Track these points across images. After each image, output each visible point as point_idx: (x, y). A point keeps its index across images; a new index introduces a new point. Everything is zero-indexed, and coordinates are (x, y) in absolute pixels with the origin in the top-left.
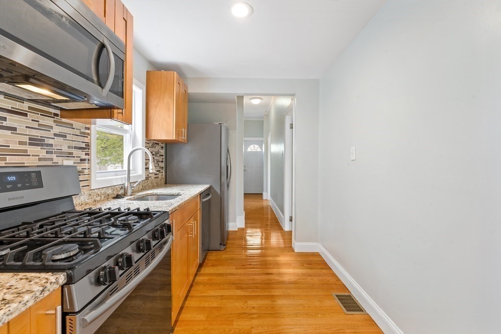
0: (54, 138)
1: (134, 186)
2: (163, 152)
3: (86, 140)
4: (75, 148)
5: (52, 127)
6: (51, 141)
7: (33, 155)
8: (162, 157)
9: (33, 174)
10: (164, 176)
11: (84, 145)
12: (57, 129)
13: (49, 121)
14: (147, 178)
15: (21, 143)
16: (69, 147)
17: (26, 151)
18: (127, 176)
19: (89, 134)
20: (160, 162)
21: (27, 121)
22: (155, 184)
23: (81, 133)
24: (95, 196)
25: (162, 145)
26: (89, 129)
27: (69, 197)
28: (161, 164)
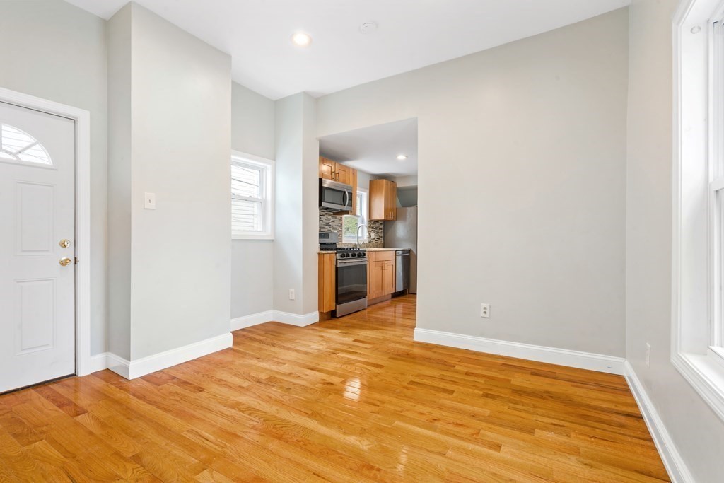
2: (381, 227)
8: (381, 230)
10: (382, 241)
11: (340, 225)
12: (332, 219)
13: (330, 217)
14: (370, 242)
16: (336, 226)
19: (342, 221)
25: (381, 223)
27: (335, 243)
28: (380, 234)
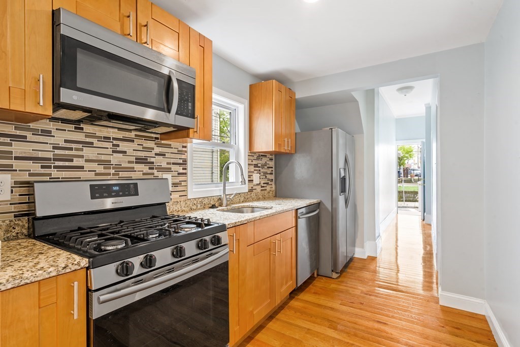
0: (155, 157)
1: (231, 197)
2: (272, 164)
3: (183, 157)
4: (173, 164)
5: (153, 149)
6: (152, 160)
7: (138, 171)
8: (271, 169)
9: (132, 185)
10: (274, 189)
11: (181, 161)
12: (158, 150)
13: (150, 144)
14: (251, 190)
15: (129, 162)
16: (168, 163)
17: (133, 168)
18: (222, 188)
19: (186, 152)
20: (268, 174)
21: (134, 145)
22: (261, 197)
23: (178, 151)
24: (191, 205)
25: (271, 157)
26: (185, 147)
27: (163, 204)
28: (269, 176)
